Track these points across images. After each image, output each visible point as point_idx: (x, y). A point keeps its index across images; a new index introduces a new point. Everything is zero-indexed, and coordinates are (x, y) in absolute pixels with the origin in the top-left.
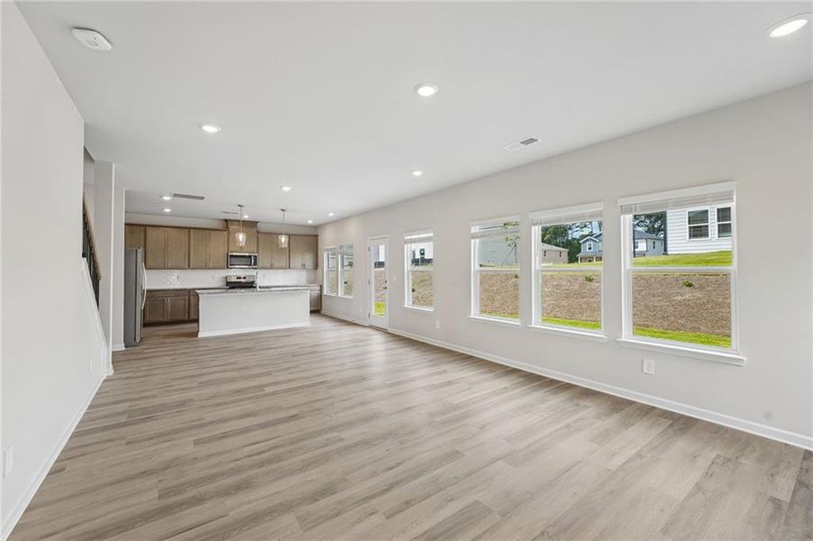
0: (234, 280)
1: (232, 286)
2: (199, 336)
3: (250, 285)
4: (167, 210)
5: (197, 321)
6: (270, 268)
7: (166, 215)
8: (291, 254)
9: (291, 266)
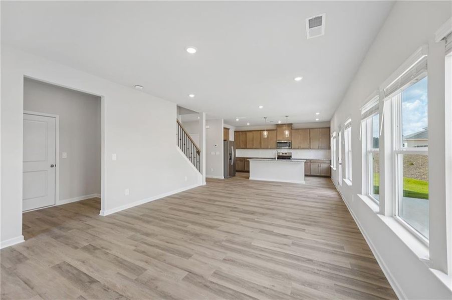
0: (281, 155)
1: (280, 157)
2: (250, 179)
3: (289, 158)
4: (248, 124)
5: (248, 172)
6: (298, 149)
7: (248, 126)
8: (311, 141)
9: (311, 147)
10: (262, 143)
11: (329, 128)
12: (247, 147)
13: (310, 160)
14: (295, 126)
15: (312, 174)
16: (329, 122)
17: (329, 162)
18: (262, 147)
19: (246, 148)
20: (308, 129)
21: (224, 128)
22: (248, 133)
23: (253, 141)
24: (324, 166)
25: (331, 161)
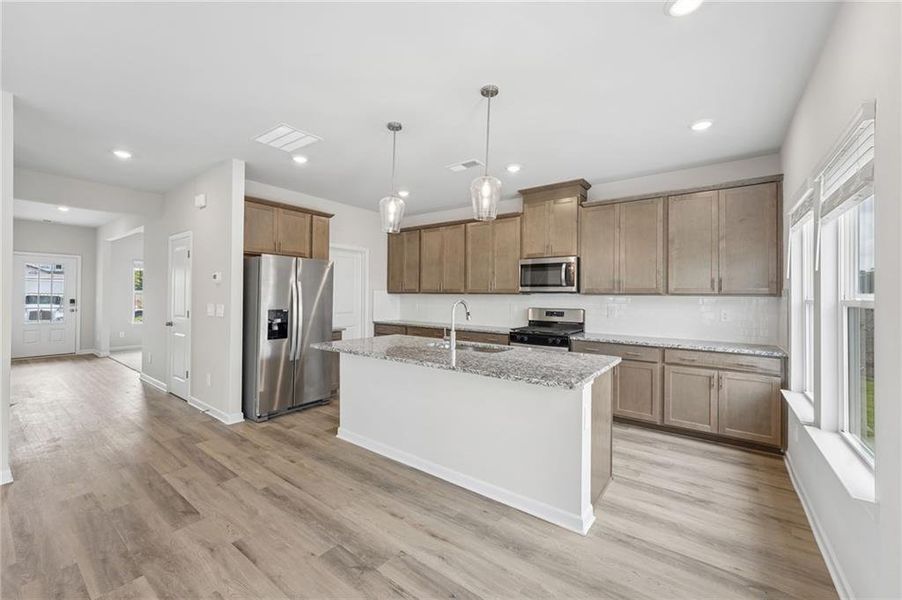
0: (541, 317)
8: (673, 253)
9: (672, 288)
10: (470, 271)
11: (777, 182)
12: (425, 286)
13: (663, 350)
14: (596, 194)
15: (673, 420)
16: (776, 151)
17: (775, 366)
18: (470, 287)
19: (420, 292)
20: (657, 196)
21: (247, 199)
22: (425, 234)
23: (440, 262)
24: (742, 388)
25: (785, 361)
